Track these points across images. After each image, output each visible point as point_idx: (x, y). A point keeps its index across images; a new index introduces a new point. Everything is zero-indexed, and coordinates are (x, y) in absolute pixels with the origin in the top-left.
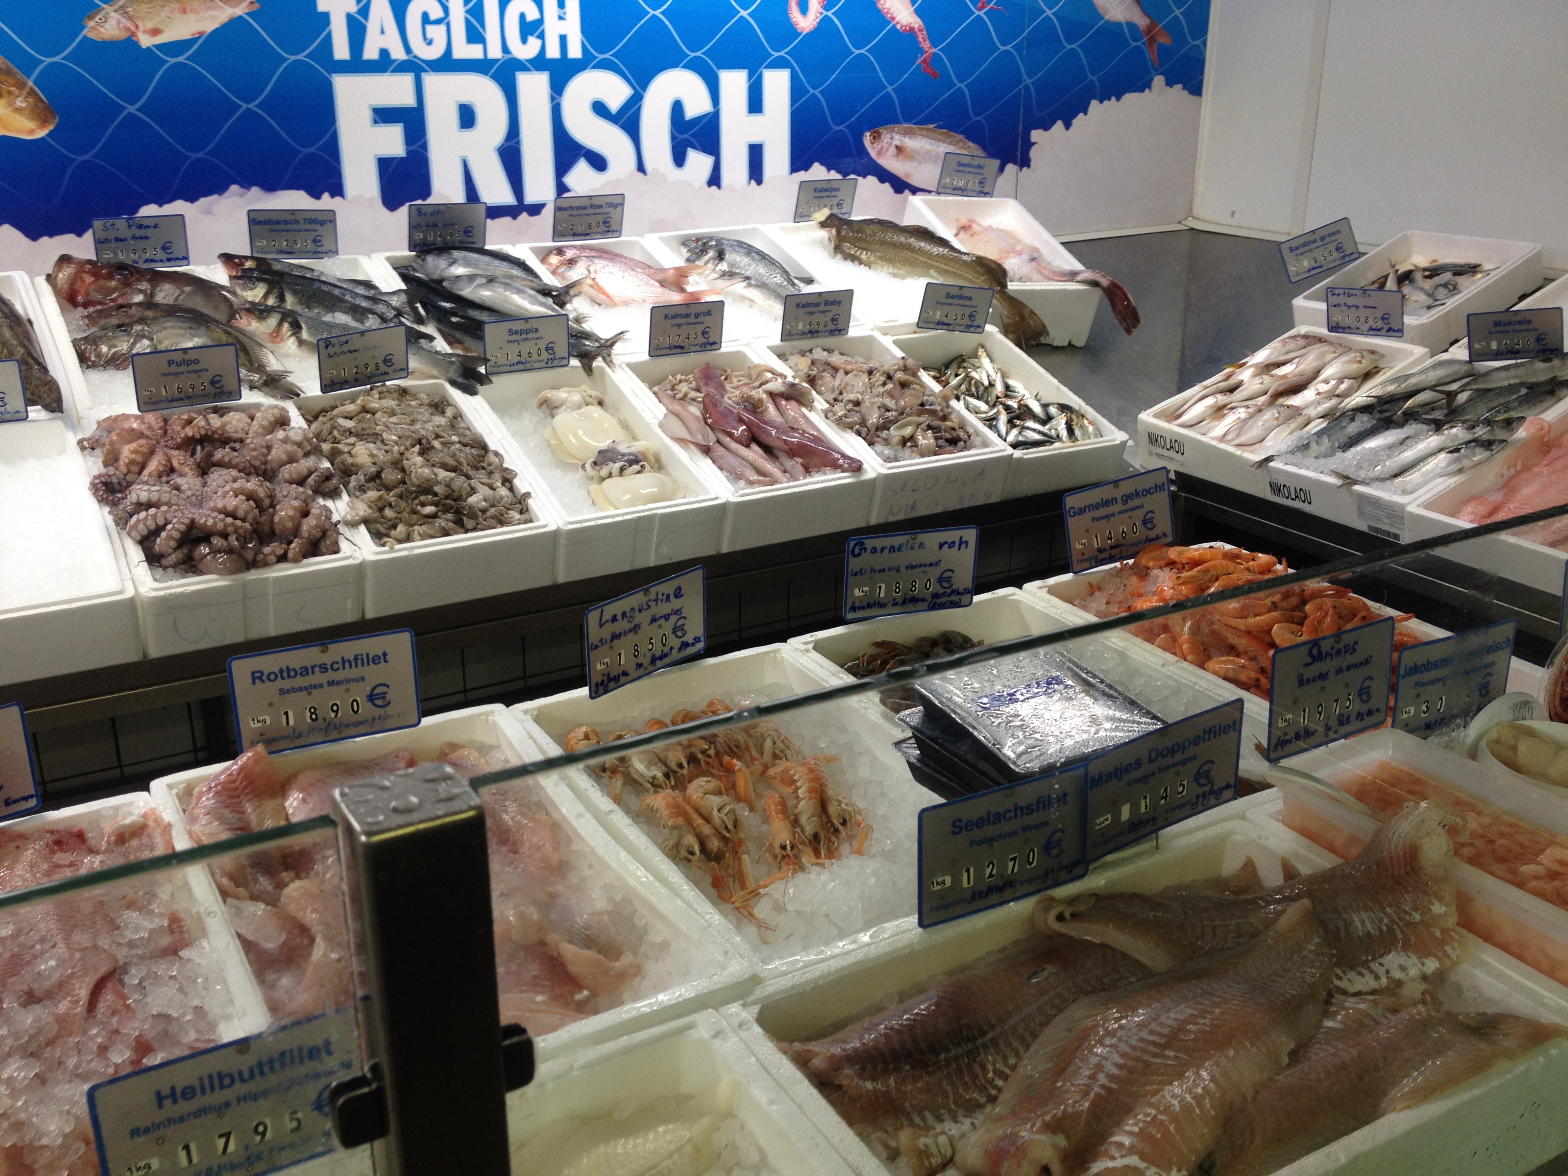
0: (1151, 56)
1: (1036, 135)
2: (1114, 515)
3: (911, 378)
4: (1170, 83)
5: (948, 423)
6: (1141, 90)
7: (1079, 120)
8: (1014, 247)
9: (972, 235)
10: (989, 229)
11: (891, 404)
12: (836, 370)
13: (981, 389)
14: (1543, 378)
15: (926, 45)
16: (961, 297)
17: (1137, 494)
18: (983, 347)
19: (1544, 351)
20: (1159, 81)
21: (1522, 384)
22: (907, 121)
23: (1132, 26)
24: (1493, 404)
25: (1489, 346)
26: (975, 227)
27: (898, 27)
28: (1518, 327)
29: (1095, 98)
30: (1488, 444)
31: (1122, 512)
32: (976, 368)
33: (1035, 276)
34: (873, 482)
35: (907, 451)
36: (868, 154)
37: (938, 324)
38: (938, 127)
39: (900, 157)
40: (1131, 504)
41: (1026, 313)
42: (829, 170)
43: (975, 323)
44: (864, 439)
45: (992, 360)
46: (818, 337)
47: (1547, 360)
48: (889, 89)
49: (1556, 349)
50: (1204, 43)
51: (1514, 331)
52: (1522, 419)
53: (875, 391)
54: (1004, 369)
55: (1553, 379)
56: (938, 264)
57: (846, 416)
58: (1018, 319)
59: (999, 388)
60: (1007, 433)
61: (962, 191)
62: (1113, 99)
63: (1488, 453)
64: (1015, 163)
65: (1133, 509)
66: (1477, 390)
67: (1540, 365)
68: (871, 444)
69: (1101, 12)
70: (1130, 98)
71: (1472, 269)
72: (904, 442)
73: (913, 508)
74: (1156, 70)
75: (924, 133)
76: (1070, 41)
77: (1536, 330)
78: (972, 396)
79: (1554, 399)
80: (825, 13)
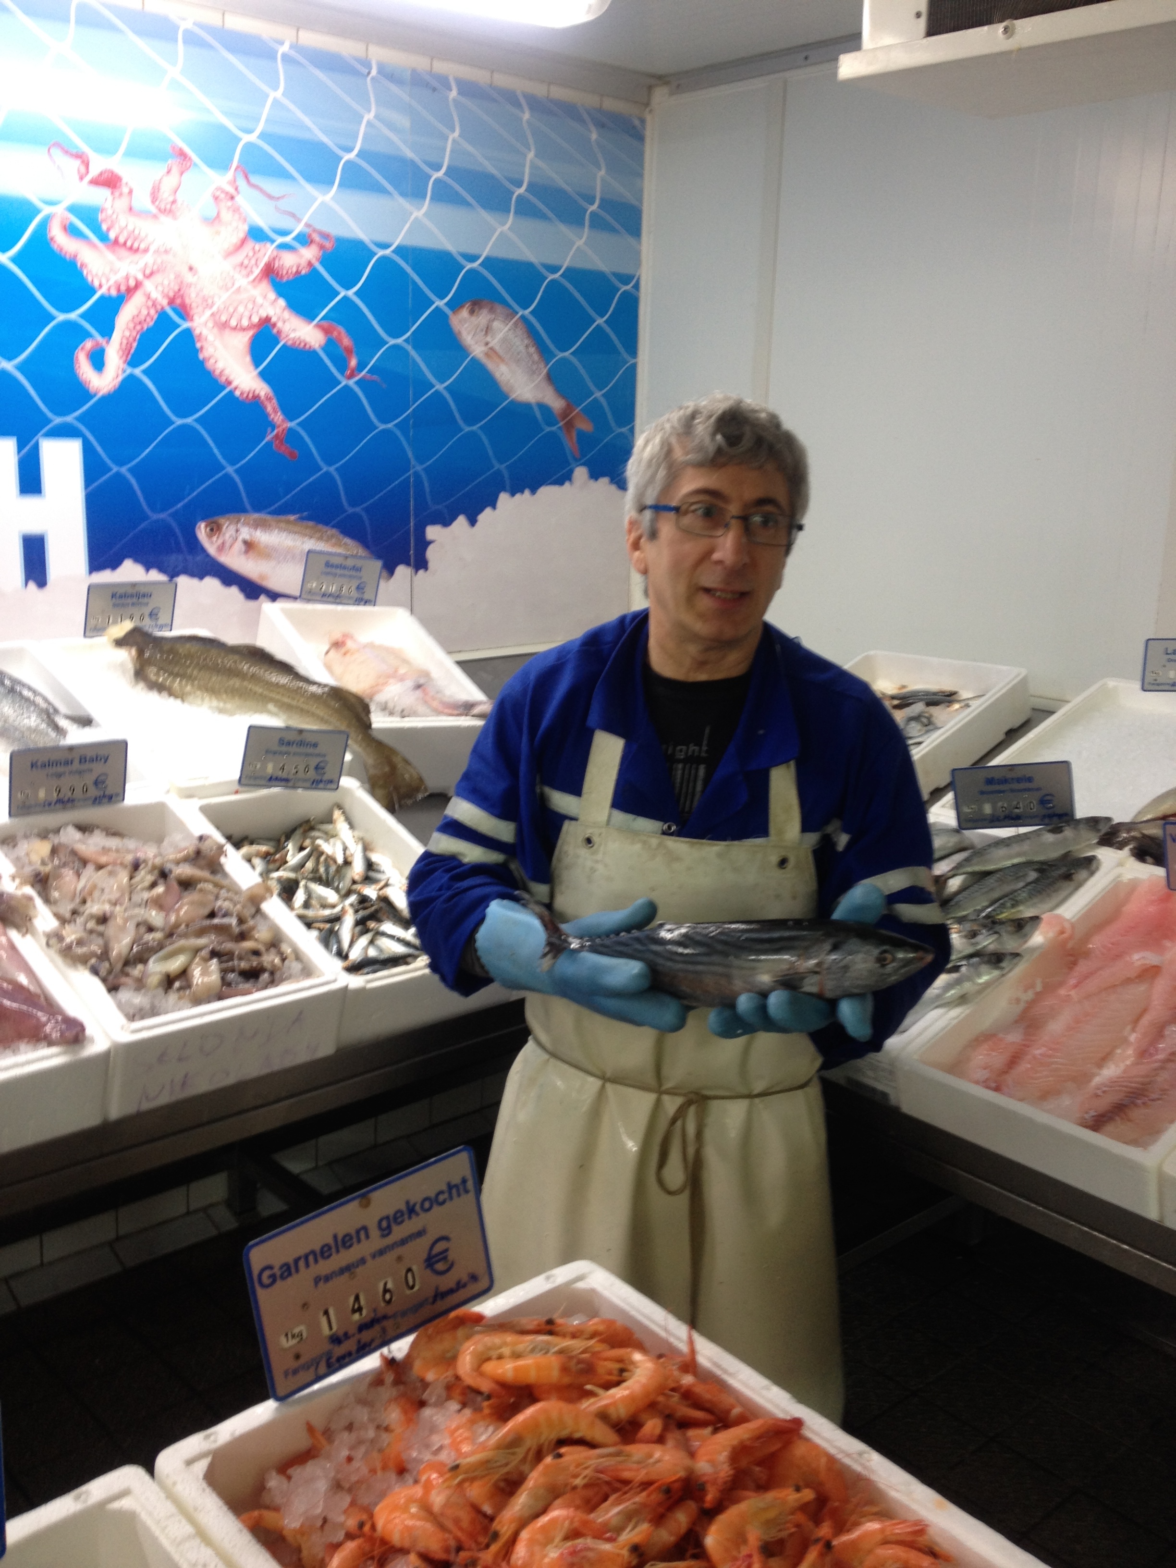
0: (570, 444)
1: (433, 532)
2: (363, 1261)
3: (205, 874)
4: (595, 475)
5: (248, 945)
6: (560, 482)
7: (486, 516)
8: (396, 671)
9: (345, 654)
10: (371, 646)
11: (155, 917)
12: (84, 862)
13: (333, 869)
14: (1054, 854)
15: (278, 418)
16: (301, 743)
17: (411, 1211)
18: (340, 807)
19: (1051, 816)
20: (580, 473)
21: (1028, 864)
22: (258, 507)
23: (543, 407)
24: (996, 895)
25: (980, 809)
26: (350, 644)
27: (237, 393)
28: (1016, 786)
29: (504, 489)
30: (996, 959)
31: (381, 1252)
32: (330, 836)
33: (421, 709)
34: (105, 1057)
35: (173, 997)
36: (203, 550)
37: (270, 779)
38: (302, 519)
39: (251, 553)
40: (399, 1232)
41: (397, 760)
42: (148, 570)
43: (326, 777)
44: (104, 980)
45: (352, 826)
46: (73, 807)
47: (1057, 830)
48: (230, 470)
49: (1066, 815)
50: (632, 430)
51: (1012, 791)
52: (1036, 919)
53: (136, 898)
54: (368, 838)
55: (1066, 855)
56: (278, 697)
57: (80, 942)
58: (387, 769)
59: (358, 868)
60: (352, 943)
61: (336, 598)
62: (527, 492)
63: (996, 973)
64: (408, 564)
65: (403, 1242)
66: (973, 874)
67: (1050, 837)
68: (113, 989)
69: (505, 389)
70: (547, 492)
71: (946, 698)
72: (168, 981)
73: (184, 1084)
74: (576, 460)
75: (283, 525)
76: (470, 421)
77: (1038, 789)
78: (319, 880)
79: (1072, 885)
80: (129, 371)
